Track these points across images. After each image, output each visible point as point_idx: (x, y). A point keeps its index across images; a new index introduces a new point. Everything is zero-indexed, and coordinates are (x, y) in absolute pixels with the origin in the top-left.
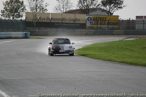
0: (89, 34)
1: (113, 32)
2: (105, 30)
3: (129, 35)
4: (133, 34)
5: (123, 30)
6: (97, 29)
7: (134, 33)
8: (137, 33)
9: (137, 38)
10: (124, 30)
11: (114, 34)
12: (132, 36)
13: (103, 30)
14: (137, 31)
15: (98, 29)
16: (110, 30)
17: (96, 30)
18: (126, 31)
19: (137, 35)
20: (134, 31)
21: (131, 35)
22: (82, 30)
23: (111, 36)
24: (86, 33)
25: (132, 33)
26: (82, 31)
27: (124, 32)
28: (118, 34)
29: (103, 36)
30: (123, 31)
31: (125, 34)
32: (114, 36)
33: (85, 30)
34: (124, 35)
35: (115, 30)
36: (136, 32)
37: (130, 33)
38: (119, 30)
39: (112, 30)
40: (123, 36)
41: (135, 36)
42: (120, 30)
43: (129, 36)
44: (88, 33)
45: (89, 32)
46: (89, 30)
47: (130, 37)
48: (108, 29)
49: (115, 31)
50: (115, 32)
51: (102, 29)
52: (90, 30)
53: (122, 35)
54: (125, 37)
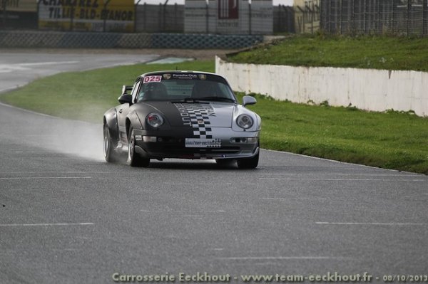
0: (46, 44)
1: (119, 39)
2: (93, 34)
3: (165, 48)
4: (176, 44)
5: (147, 34)
6: (71, 29)
7: (180, 42)
8: (188, 43)
9: (188, 57)
10: (152, 34)
11: (121, 44)
12: (173, 50)
13: (88, 33)
14: (188, 37)
15: (75, 29)
16: (111, 34)
17: (69, 33)
18: (157, 37)
19: (188, 48)
20: (180, 37)
21: (172, 48)
22: (26, 32)
23: (112, 50)
24: (39, 41)
25: (173, 42)
26: (26, 35)
27: (152, 40)
28: (134, 45)
29: (90, 50)
30: (147, 36)
31: (154, 44)
32: (120, 50)
33: (36, 32)
34: (151, 48)
35: (125, 34)
36: (184, 40)
37: (168, 42)
38: (135, 34)
39: (116, 34)
40: (146, 50)
41: (183, 52)
42: (139, 34)
43: (165, 52)
44: (44, 41)
45: (46, 39)
46: (45, 33)
47: (168, 56)
48: (104, 31)
49: (123, 37)
50: (124, 40)
51: (87, 31)
52: (50, 32)
53: (145, 47)
54: (154, 53)
